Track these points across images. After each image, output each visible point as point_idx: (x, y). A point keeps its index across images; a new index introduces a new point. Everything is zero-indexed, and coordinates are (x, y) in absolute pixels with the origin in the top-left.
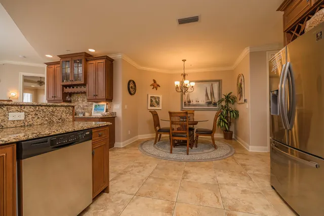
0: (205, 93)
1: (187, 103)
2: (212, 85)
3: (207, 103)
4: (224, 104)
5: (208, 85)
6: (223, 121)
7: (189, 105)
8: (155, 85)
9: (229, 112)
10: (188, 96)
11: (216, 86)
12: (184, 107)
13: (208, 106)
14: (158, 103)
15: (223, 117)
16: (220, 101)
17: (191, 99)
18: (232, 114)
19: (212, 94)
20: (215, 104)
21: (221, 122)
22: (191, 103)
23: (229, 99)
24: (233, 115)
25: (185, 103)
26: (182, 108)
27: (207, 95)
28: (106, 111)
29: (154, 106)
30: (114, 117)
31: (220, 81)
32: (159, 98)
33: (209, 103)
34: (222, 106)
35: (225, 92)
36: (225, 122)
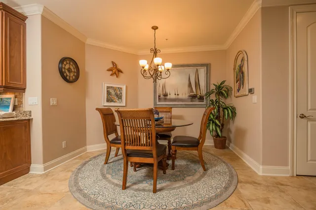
0: (187, 82)
1: (162, 96)
2: (197, 71)
3: (190, 96)
4: (213, 97)
5: (191, 71)
6: (213, 122)
7: (165, 100)
8: (116, 71)
9: (221, 109)
10: (164, 87)
11: (202, 72)
12: (158, 103)
13: (192, 101)
14: (119, 97)
15: (213, 116)
16: (209, 93)
17: (168, 92)
18: (226, 112)
19: (197, 84)
20: (201, 98)
21: (210, 123)
22: (168, 97)
23: (222, 91)
24: (228, 113)
25: (159, 96)
26: (155, 104)
27: (190, 85)
28: (14, 110)
29: (112, 101)
30: (29, 120)
31: (207, 66)
32: (120, 89)
33: (193, 97)
34: (212, 101)
35: (215, 80)
36: (216, 125)
